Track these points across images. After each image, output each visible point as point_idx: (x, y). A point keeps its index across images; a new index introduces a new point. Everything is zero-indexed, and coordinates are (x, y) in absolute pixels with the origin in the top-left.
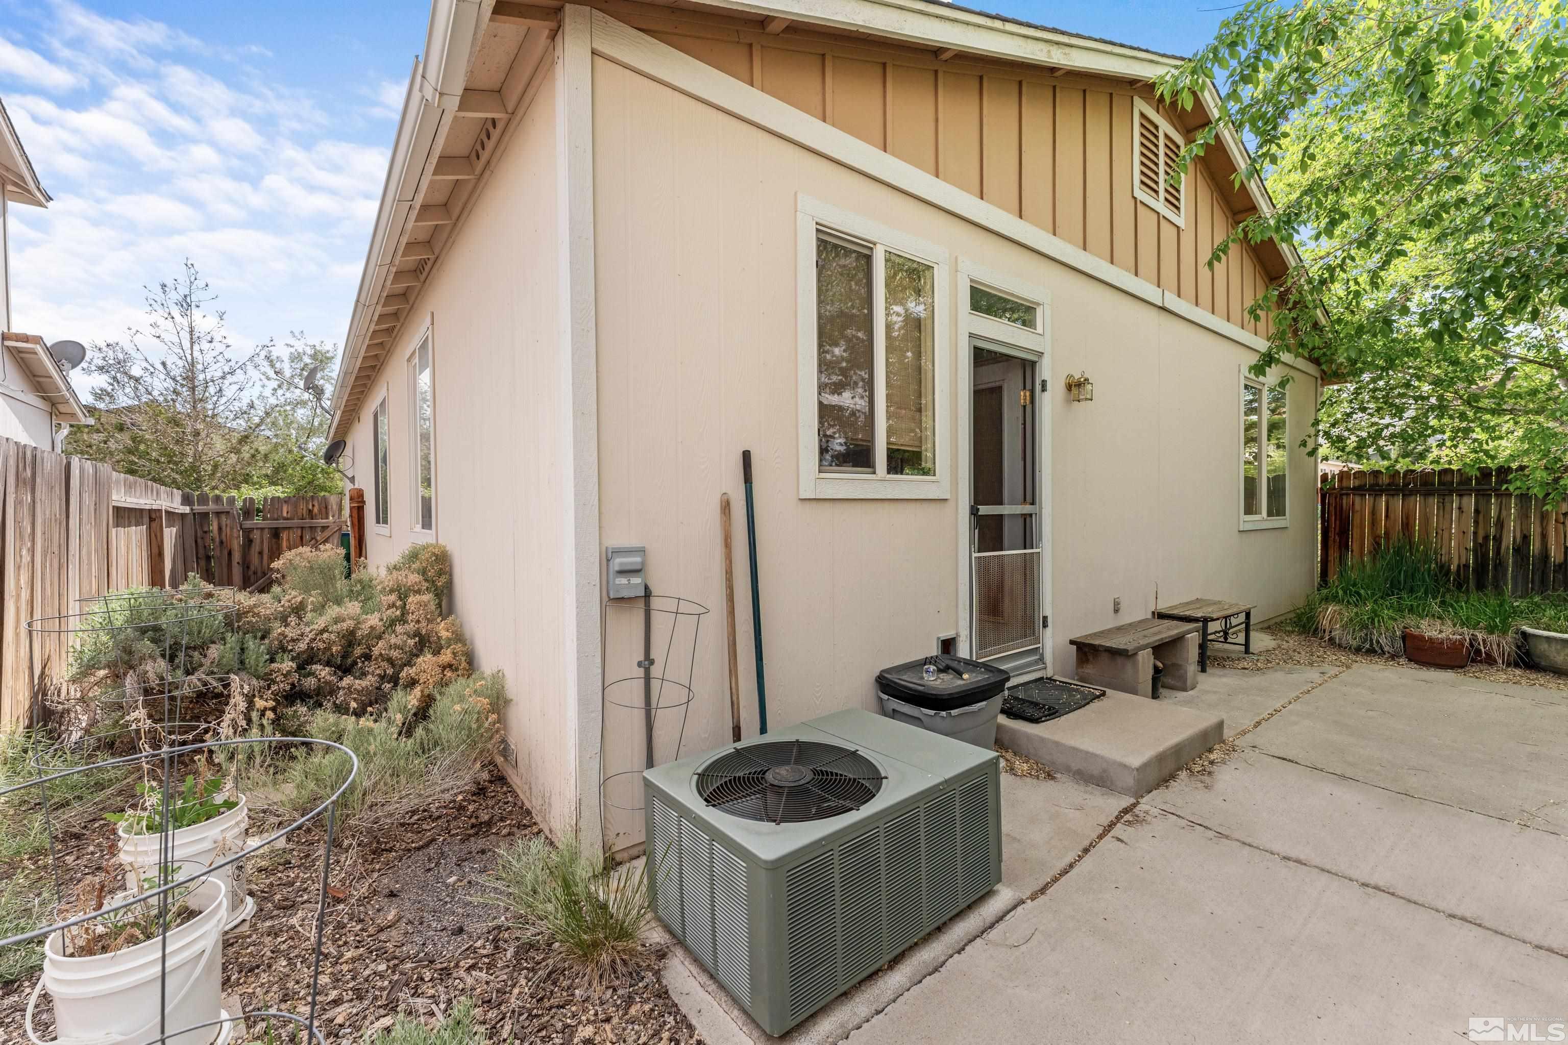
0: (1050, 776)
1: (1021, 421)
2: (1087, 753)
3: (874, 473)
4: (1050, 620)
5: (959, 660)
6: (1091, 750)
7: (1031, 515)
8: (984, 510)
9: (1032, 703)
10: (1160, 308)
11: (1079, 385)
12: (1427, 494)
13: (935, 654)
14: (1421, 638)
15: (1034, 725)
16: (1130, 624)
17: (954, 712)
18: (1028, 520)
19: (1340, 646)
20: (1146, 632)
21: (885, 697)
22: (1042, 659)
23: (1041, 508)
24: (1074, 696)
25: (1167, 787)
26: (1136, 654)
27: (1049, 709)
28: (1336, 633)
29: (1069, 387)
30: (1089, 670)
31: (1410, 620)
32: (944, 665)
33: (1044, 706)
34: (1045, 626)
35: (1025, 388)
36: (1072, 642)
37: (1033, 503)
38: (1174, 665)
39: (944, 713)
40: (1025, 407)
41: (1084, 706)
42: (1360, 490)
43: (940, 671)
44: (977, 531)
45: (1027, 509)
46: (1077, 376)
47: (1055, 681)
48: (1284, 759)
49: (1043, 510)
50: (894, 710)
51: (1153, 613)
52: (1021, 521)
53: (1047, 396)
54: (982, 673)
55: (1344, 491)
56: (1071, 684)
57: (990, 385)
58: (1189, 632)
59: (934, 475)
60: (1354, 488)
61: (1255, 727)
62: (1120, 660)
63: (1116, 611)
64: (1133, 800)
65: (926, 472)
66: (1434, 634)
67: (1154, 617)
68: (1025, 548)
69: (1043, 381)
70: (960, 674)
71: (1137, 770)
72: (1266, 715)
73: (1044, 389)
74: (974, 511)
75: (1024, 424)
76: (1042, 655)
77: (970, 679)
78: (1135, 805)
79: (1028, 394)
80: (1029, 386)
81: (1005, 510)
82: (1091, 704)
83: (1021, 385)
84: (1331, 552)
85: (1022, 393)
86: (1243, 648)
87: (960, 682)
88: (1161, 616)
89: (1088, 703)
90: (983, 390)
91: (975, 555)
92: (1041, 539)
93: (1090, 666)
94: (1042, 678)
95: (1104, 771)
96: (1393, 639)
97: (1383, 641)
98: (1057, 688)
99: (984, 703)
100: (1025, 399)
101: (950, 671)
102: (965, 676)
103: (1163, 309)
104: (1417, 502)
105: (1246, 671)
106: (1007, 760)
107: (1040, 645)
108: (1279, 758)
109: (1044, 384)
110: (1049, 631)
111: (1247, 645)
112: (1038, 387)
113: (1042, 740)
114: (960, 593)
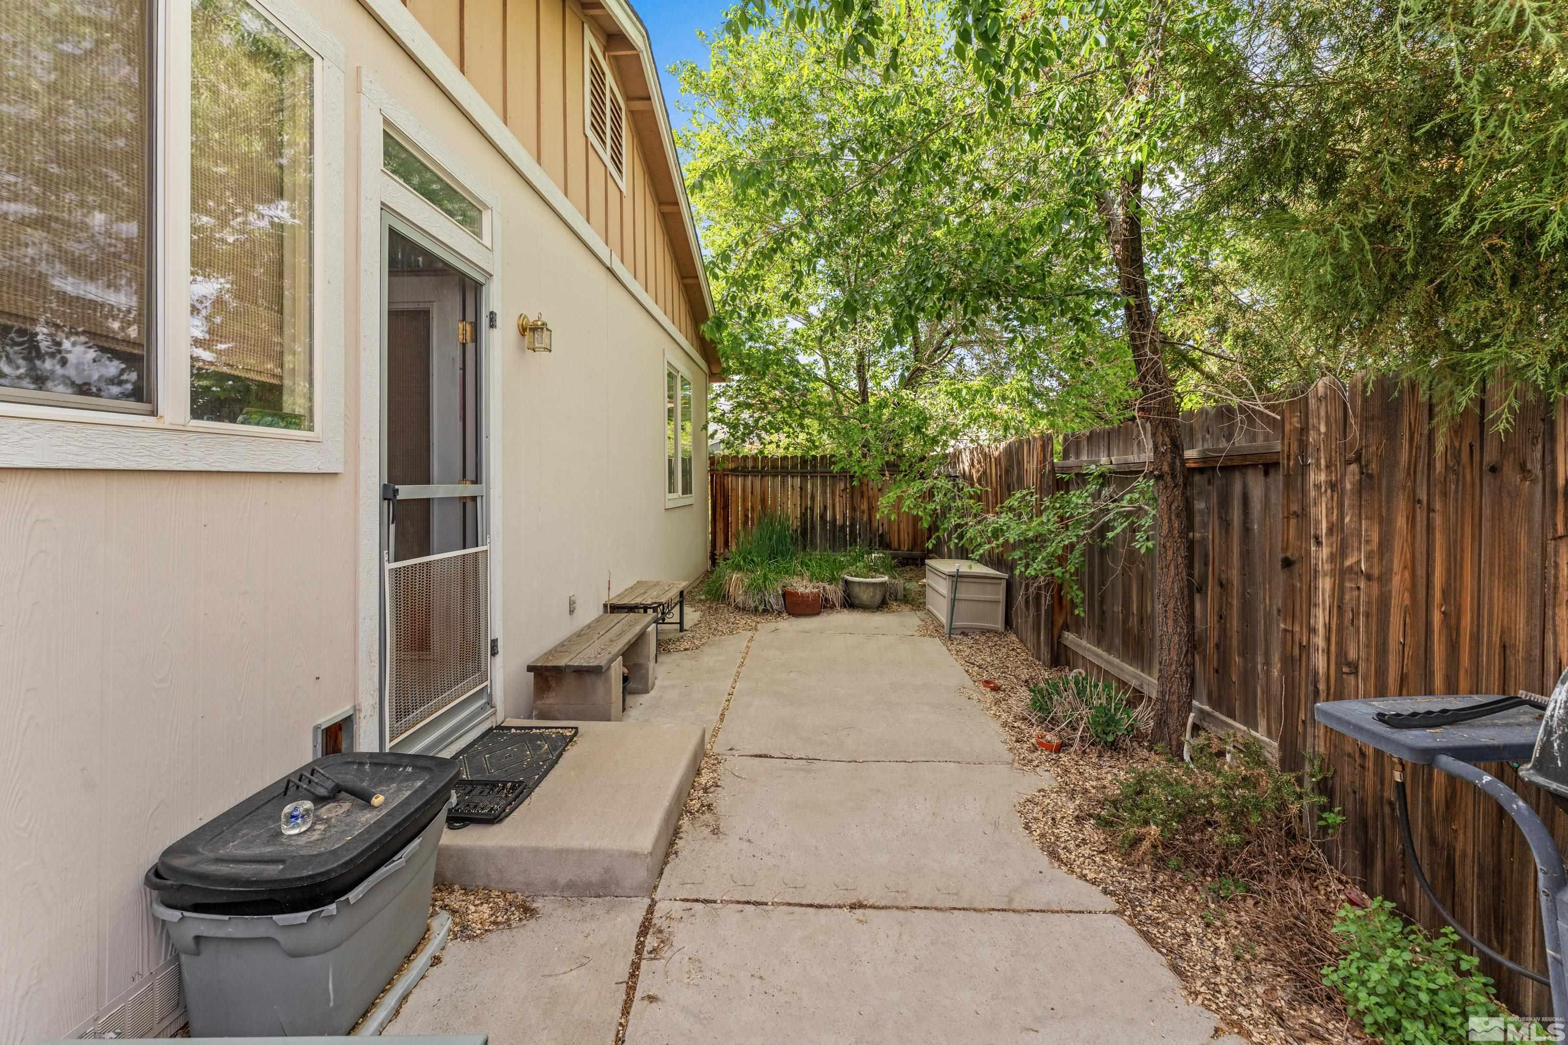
0: (528, 911)
1: (459, 364)
2: (582, 851)
3: (154, 413)
4: (500, 644)
5: (361, 760)
6: (587, 844)
7: (474, 499)
8: (406, 492)
9: (485, 783)
10: (608, 268)
11: (534, 329)
12: (775, 476)
13: (310, 759)
14: (795, 594)
15: (496, 828)
16: (589, 626)
17: (353, 896)
18: (469, 505)
19: (744, 609)
20: (610, 635)
21: (173, 915)
22: (490, 703)
23: (488, 488)
24: (540, 747)
25: (676, 853)
26: (609, 668)
27: (513, 788)
28: (740, 599)
29: (523, 330)
30: (551, 700)
31: (787, 580)
32: (330, 784)
33: (505, 783)
34: (494, 653)
35: (464, 319)
36: (530, 669)
37: (477, 481)
38: (635, 665)
39: (332, 908)
40: (464, 345)
41: (556, 762)
42: (734, 471)
43: (319, 800)
44: (392, 527)
45: (468, 490)
46: (532, 318)
47: (509, 728)
48: (760, 756)
49: (492, 491)
50: (198, 938)
51: (605, 606)
52: (459, 507)
53: (496, 334)
54: (409, 778)
55: (726, 473)
56: (531, 728)
57: (412, 307)
58: (648, 626)
59: (311, 429)
60: (732, 470)
61: (722, 720)
62: (589, 679)
63: (571, 612)
64: (647, 901)
65: (292, 421)
66: (801, 590)
67: (605, 611)
68: (464, 548)
69: (492, 313)
70: (364, 798)
71: (651, 853)
72: (724, 703)
73: (492, 325)
74: (388, 494)
75: (464, 369)
76: (490, 696)
77: (386, 802)
78: (651, 910)
79: (468, 328)
80: (470, 316)
81: (436, 491)
82: (565, 754)
83: (459, 316)
84: (718, 524)
85: (461, 326)
86: (678, 626)
87: (368, 818)
88: (614, 608)
89: (560, 755)
90: (403, 312)
91: (389, 566)
92: (488, 532)
93: (552, 694)
94: (491, 729)
95: (607, 871)
96: (777, 597)
97: (772, 601)
98: (514, 739)
99: (417, 841)
100: (464, 335)
101: (344, 794)
102: (378, 800)
103: (610, 270)
104: (769, 481)
105: (689, 652)
106: (454, 912)
107: (488, 682)
108: (756, 756)
109: (492, 316)
110: (499, 659)
111: (681, 623)
112: (485, 321)
113: (512, 852)
114: (361, 635)
